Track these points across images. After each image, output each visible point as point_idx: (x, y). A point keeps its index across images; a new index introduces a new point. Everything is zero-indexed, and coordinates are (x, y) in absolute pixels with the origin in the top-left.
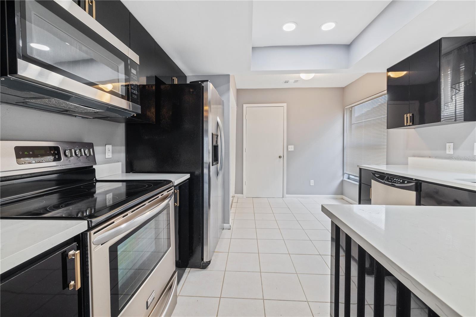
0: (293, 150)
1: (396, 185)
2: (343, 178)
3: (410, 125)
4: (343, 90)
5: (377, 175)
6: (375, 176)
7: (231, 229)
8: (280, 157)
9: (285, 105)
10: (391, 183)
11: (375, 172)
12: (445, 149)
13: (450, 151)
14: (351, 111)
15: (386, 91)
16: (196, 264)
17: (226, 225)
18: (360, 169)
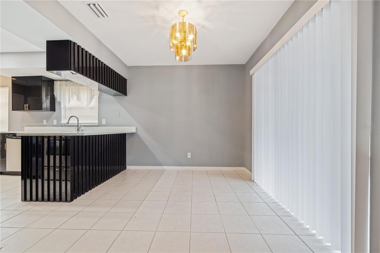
13: (45, 123)
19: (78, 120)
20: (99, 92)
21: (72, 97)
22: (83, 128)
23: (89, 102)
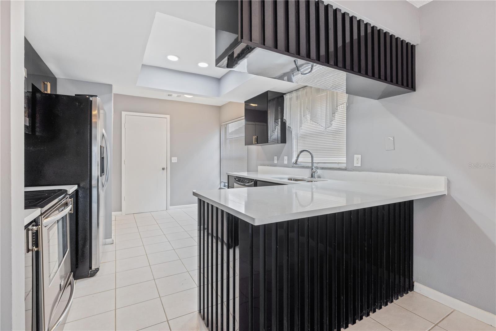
0: (176, 161)
1: (246, 184)
2: (221, 186)
3: (256, 144)
4: (219, 108)
5: (237, 179)
6: (236, 180)
7: (114, 243)
8: (163, 169)
9: (168, 116)
10: (243, 184)
11: (237, 177)
12: (274, 160)
13: (276, 162)
14: (226, 128)
15: (244, 117)
16: (83, 274)
17: (108, 241)
18: (228, 176)
19: (312, 157)
20: (348, 94)
21: (304, 116)
22: (319, 172)
23: (329, 121)
